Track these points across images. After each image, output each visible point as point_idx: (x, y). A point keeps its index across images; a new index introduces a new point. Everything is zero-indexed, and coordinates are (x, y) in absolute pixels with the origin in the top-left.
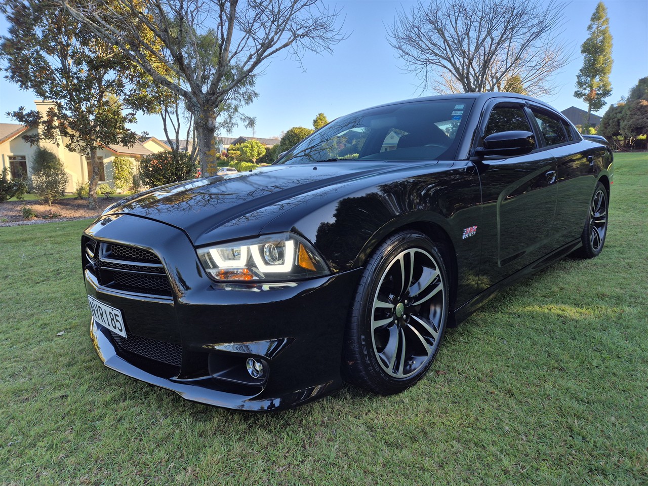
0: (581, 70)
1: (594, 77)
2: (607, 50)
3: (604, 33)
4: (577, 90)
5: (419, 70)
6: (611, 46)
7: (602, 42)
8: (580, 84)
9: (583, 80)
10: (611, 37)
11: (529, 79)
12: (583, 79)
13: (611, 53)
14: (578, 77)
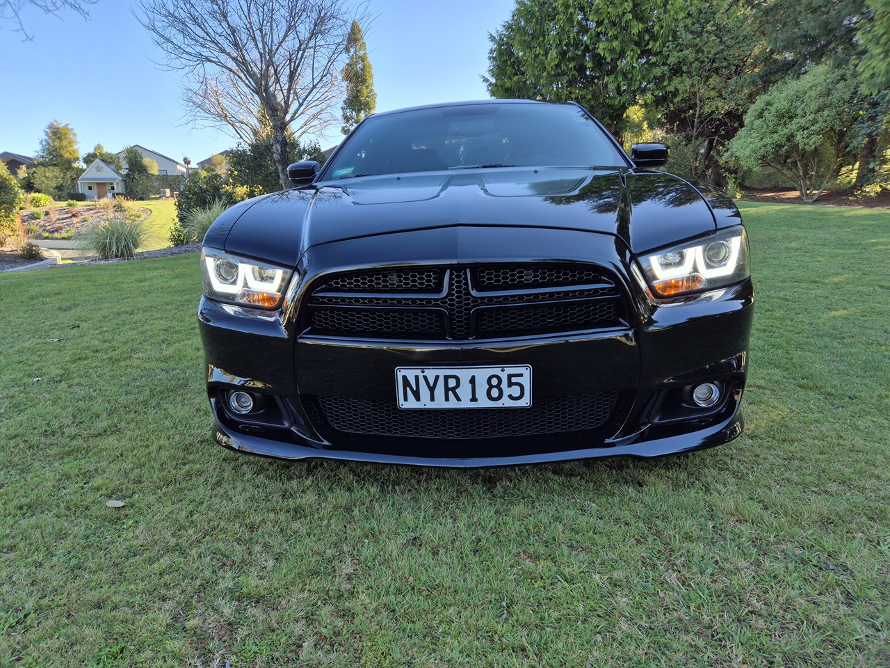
0: (344, 102)
1: (359, 111)
2: (369, 81)
3: (363, 59)
4: (344, 125)
5: (187, 70)
6: (371, 77)
7: (362, 70)
8: (347, 119)
9: (348, 114)
10: (370, 67)
11: (314, 104)
12: (348, 112)
13: (372, 84)
14: (343, 109)
